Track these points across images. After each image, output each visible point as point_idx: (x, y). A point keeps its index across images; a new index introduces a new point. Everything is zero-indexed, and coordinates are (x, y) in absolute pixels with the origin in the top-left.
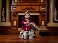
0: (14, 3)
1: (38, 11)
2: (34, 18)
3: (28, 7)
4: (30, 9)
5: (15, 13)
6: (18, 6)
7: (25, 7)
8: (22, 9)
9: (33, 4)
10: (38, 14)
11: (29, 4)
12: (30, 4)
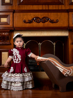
0: (2, 5)
1: (66, 25)
2: (54, 44)
3: (40, 15)
4: (44, 20)
5: (4, 32)
6: (14, 12)
7: (30, 16)
8: (25, 22)
9: (51, 7)
10: (66, 34)
11: (40, 7)
12: (45, 7)
